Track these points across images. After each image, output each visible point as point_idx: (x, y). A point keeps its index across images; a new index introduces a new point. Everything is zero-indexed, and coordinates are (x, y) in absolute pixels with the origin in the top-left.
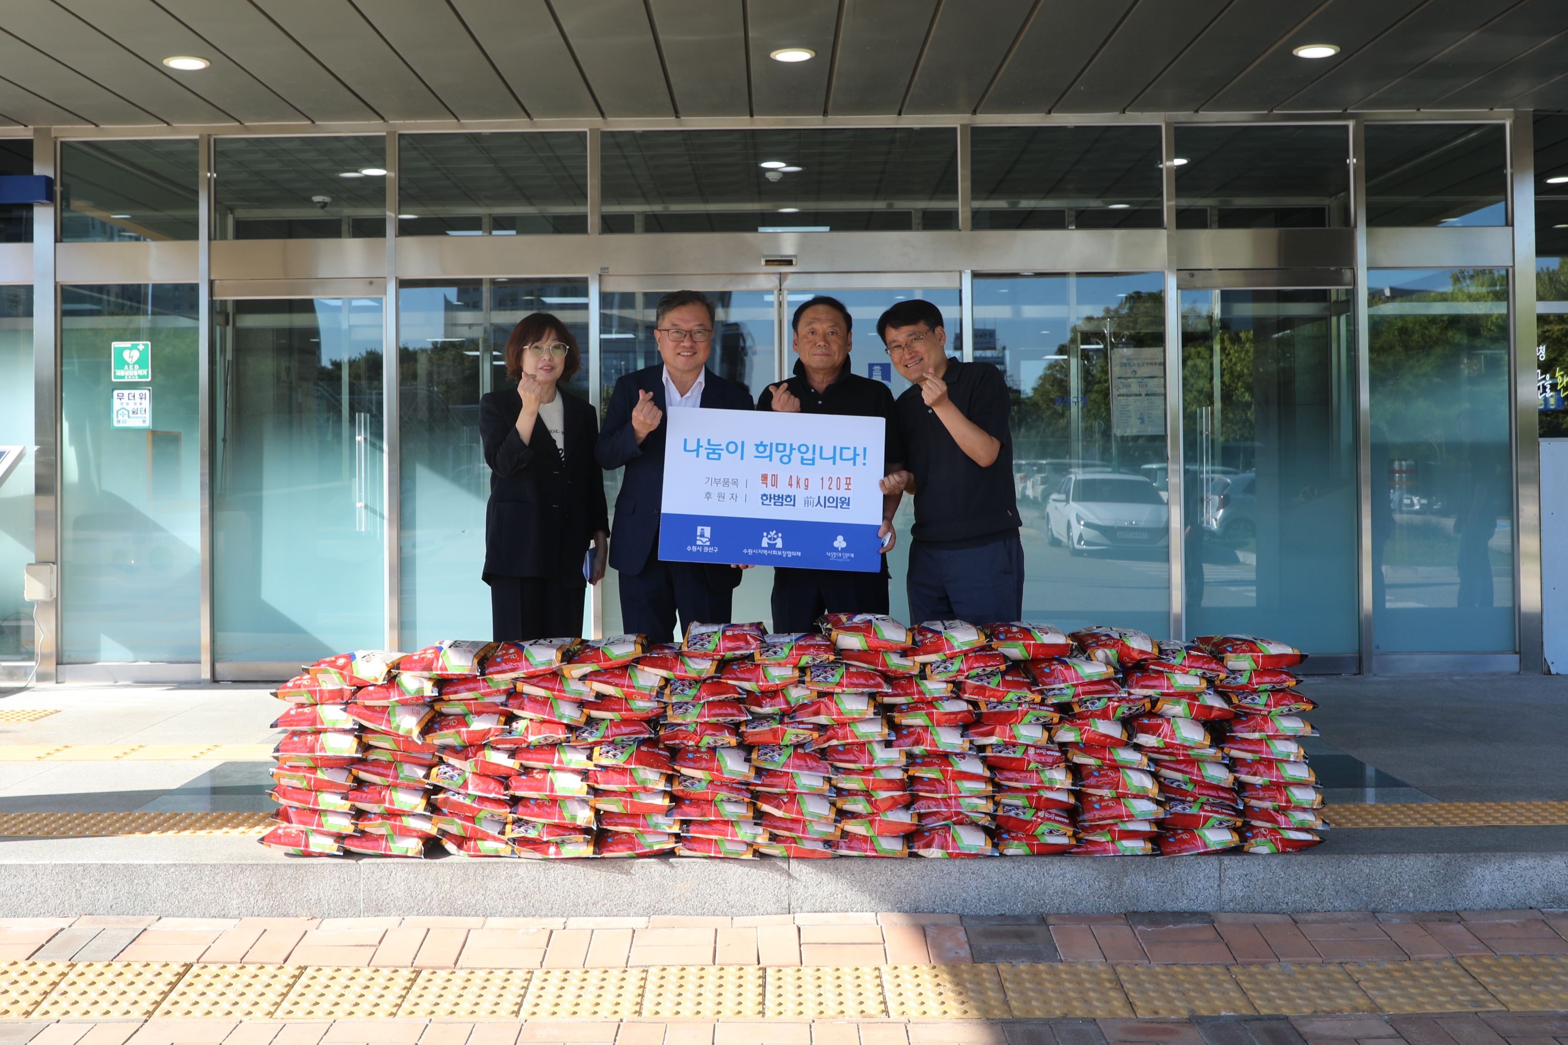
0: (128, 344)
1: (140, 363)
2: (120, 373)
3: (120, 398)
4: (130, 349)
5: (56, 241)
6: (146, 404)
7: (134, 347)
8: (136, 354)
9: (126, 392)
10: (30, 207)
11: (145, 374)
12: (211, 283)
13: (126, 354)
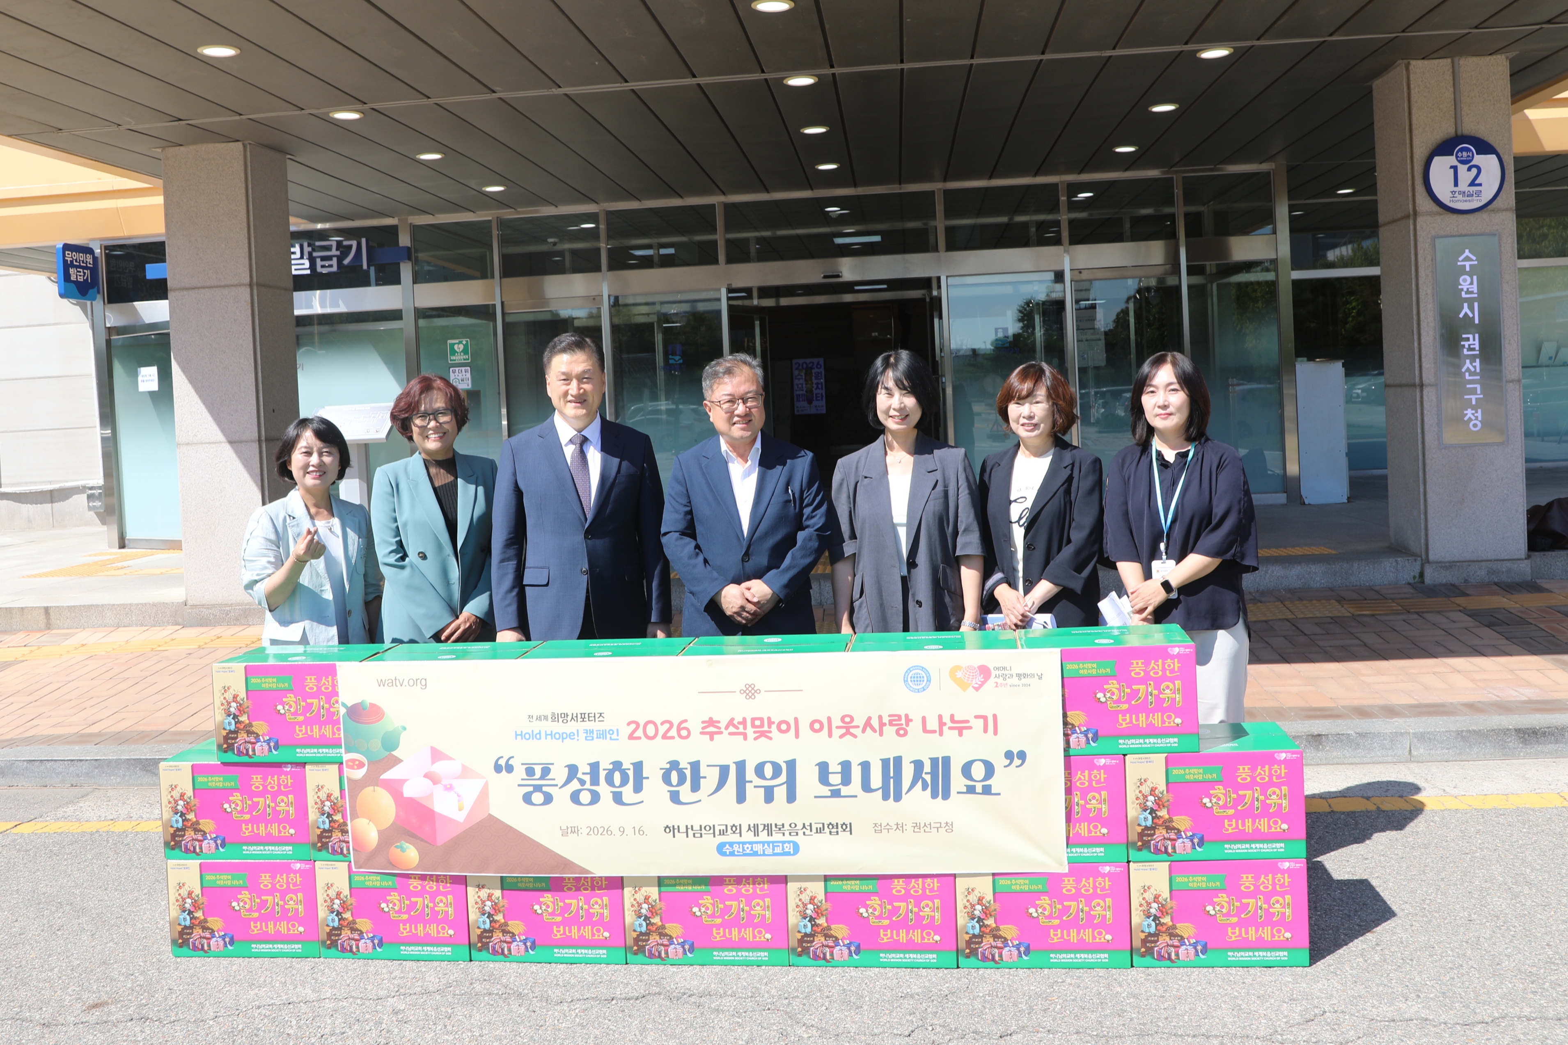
0: (457, 341)
1: (465, 351)
2: (453, 358)
3: (454, 372)
4: (458, 344)
5: (414, 283)
6: (469, 375)
7: (460, 342)
8: (461, 347)
9: (457, 369)
10: (399, 264)
11: (467, 358)
12: (502, 303)
13: (456, 347)
